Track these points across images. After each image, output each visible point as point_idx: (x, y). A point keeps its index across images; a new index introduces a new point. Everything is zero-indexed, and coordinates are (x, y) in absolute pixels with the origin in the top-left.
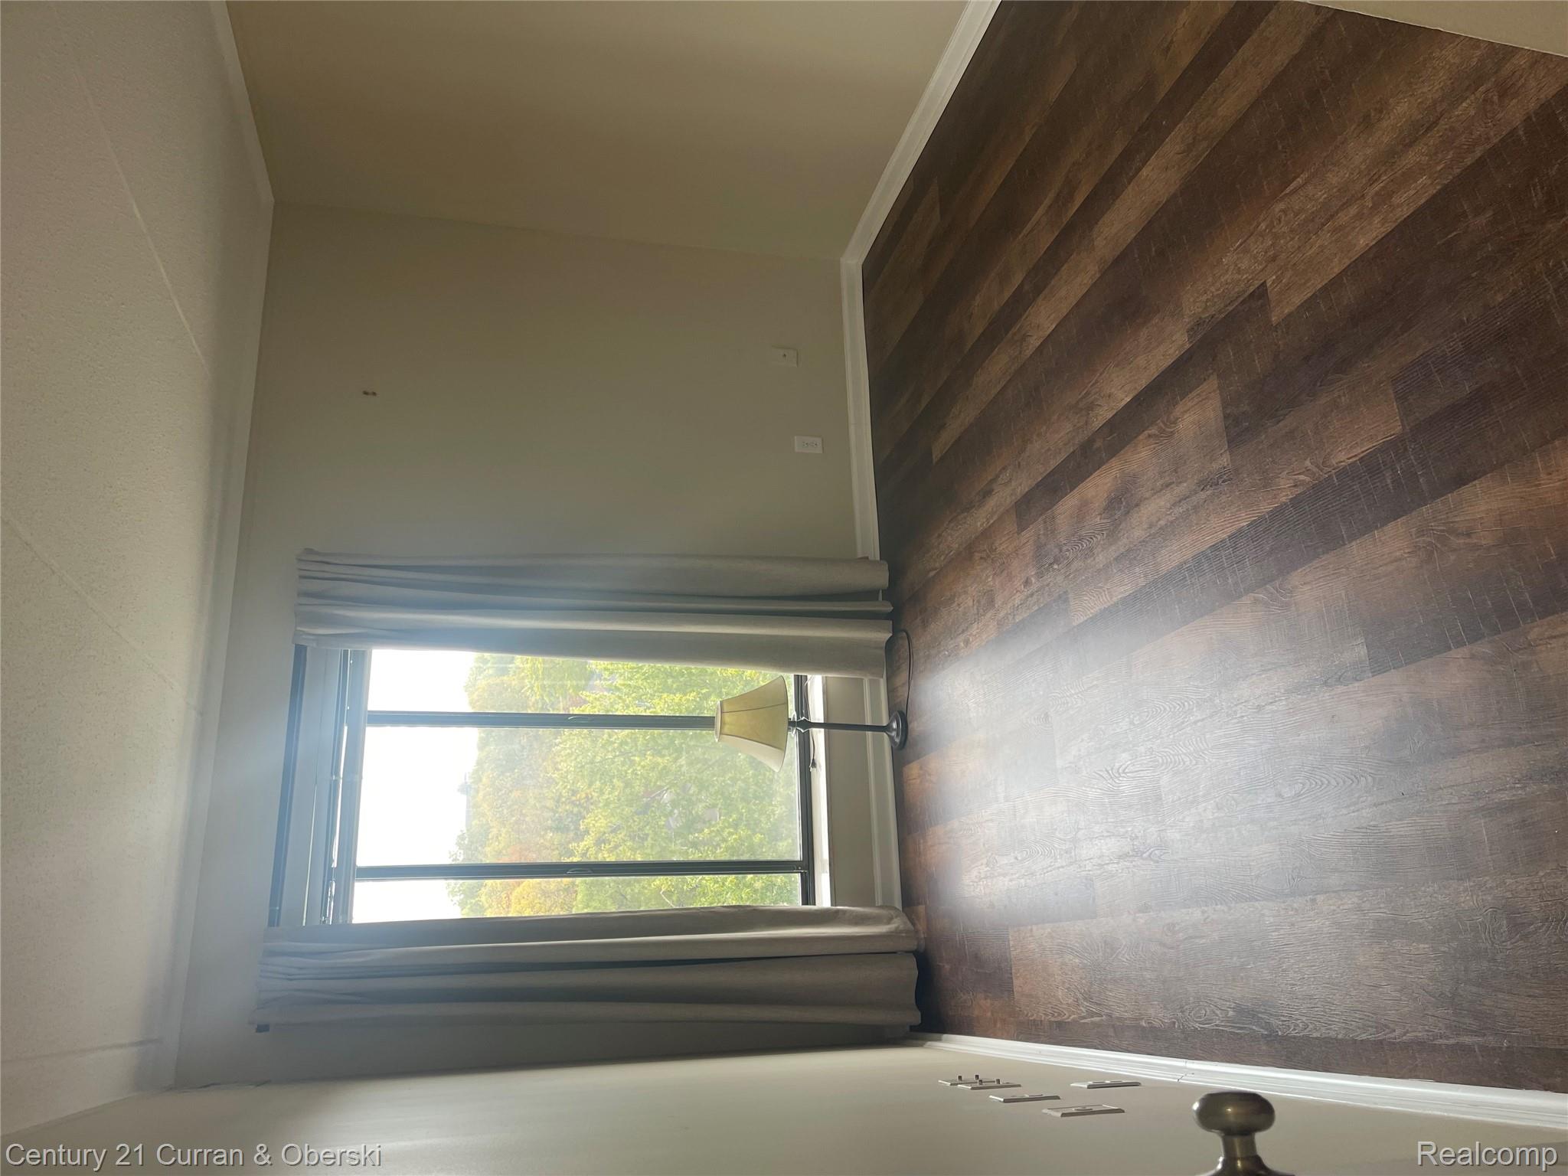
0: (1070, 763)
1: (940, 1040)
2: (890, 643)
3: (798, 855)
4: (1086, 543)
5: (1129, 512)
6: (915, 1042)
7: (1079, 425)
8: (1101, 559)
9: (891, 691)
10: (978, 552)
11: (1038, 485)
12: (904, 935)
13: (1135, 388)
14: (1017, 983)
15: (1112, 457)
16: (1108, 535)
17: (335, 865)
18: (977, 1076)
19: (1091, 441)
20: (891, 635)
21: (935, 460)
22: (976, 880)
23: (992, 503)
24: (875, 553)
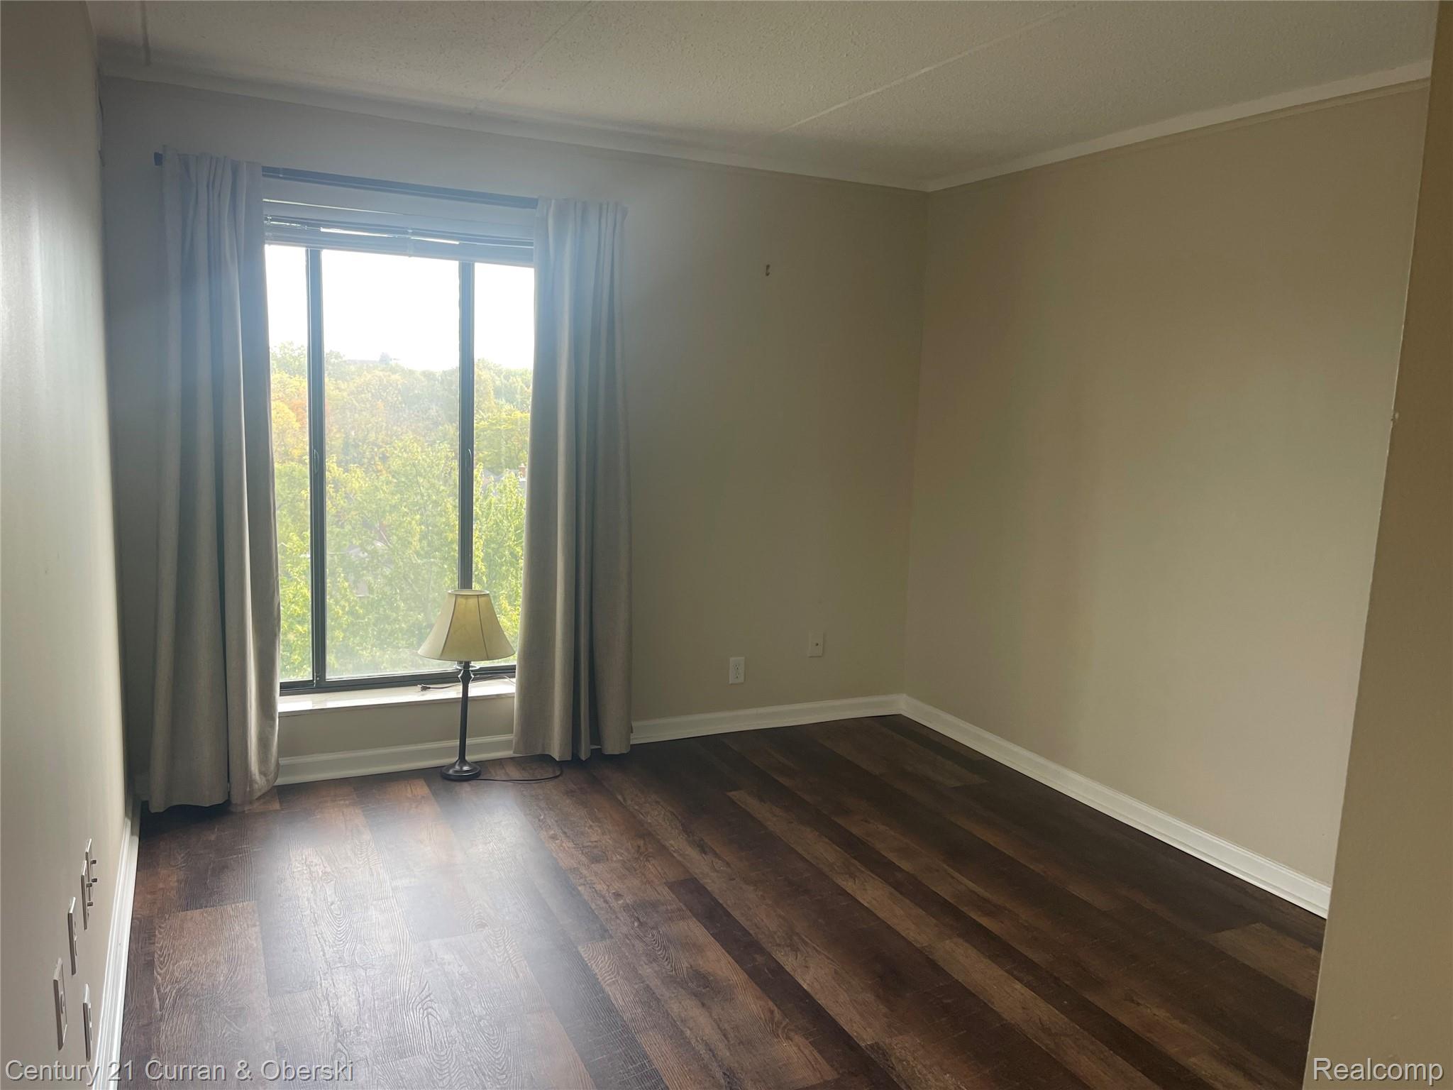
0: (436, 955)
1: (132, 833)
2: (546, 759)
3: (331, 676)
4: (662, 954)
5: (696, 996)
6: (131, 807)
7: (776, 937)
8: (647, 970)
9: (499, 762)
10: (645, 844)
11: (714, 900)
12: (248, 789)
13: (816, 993)
14: (196, 913)
15: (747, 973)
16: (671, 976)
17: (323, 230)
18: (95, 880)
19: (762, 951)
20: (557, 760)
21: (731, 794)
22: (308, 863)
23: (693, 853)
24: (637, 739)
